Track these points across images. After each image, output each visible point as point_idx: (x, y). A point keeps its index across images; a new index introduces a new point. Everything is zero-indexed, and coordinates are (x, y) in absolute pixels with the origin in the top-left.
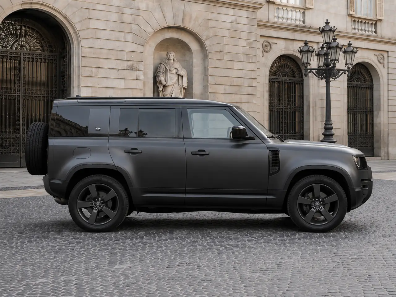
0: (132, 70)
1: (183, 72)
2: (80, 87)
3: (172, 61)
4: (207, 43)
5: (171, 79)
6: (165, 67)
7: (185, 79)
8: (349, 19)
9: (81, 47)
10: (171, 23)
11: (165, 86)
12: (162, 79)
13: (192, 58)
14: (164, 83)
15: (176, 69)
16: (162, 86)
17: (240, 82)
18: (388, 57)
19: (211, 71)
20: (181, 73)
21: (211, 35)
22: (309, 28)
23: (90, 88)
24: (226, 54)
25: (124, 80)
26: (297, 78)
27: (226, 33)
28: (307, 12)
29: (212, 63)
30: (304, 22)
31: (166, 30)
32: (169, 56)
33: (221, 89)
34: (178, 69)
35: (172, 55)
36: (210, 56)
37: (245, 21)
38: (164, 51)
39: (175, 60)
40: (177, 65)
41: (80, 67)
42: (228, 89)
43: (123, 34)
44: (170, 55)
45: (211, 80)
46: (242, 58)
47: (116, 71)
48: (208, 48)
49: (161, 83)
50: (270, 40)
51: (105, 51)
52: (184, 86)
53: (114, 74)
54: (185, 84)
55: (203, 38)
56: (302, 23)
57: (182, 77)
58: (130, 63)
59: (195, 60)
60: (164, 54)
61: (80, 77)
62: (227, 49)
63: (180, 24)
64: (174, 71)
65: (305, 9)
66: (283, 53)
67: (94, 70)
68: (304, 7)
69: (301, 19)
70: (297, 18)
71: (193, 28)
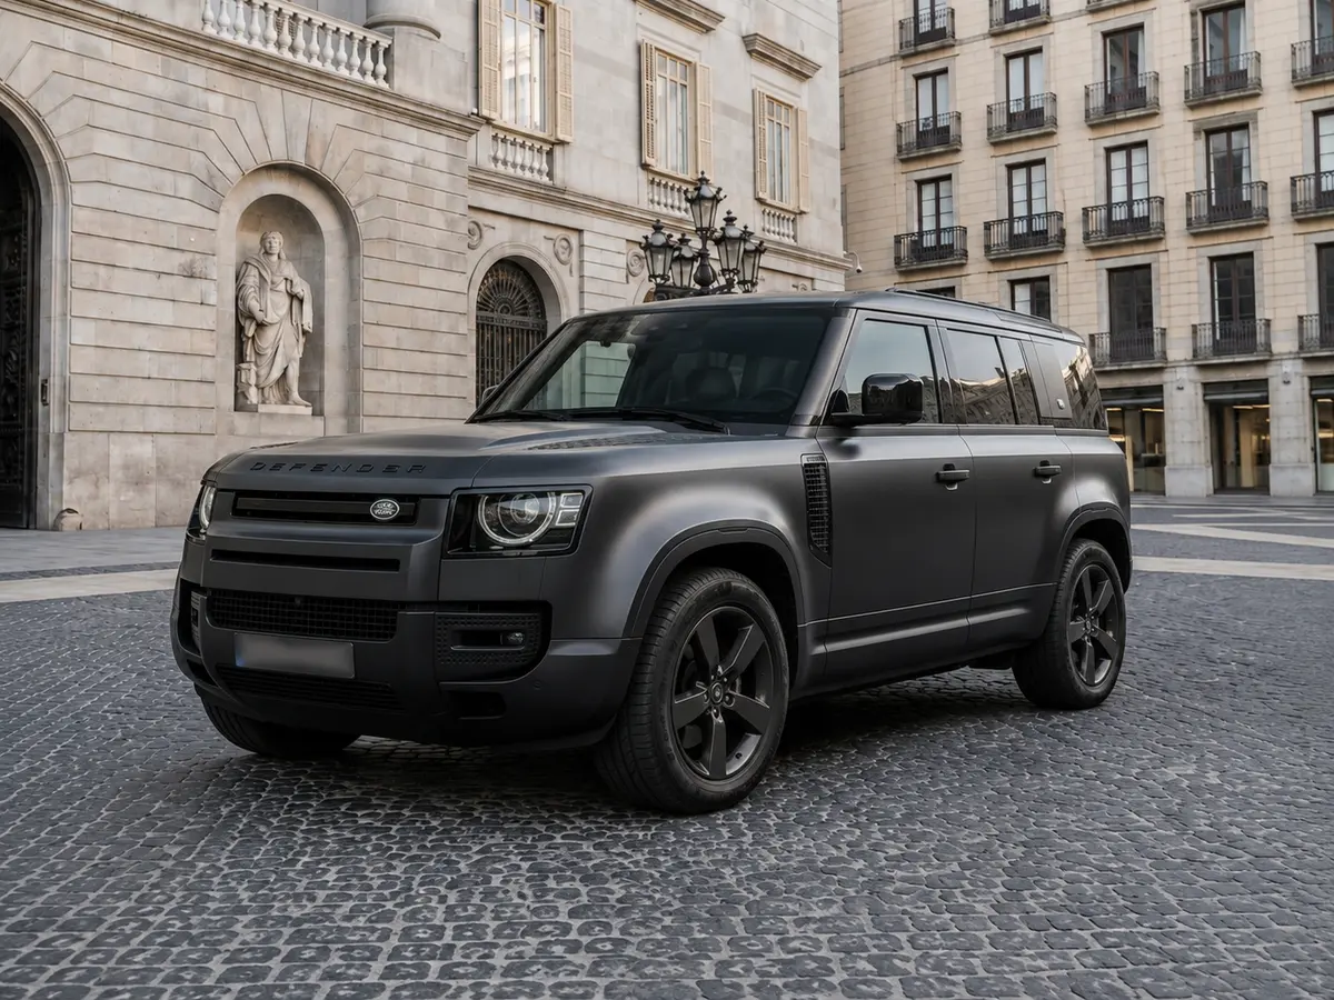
0: (192, 277)
1: (302, 288)
2: (69, 317)
3: (275, 258)
4: (361, 214)
5: (275, 307)
6: (260, 274)
7: (308, 307)
8: (643, 176)
9: (71, 205)
10: (279, 155)
11: (261, 326)
12: (254, 304)
13: (321, 251)
14: (259, 316)
15: (286, 279)
16: (254, 324)
17: (427, 320)
19: (369, 290)
20: (297, 290)
21: (369, 194)
22: (564, 191)
23: (93, 324)
24: (401, 246)
25: (171, 303)
26: (530, 320)
27: (402, 191)
28: (558, 150)
29: (369, 268)
30: (550, 175)
31: (264, 172)
32: (268, 245)
33: (389, 337)
34: (292, 281)
35: (277, 241)
36: (366, 249)
37: (441, 162)
38: (256, 230)
39: (283, 256)
40: (289, 270)
41: (70, 261)
42: (409, 339)
43: (168, 176)
44: (270, 243)
45: (368, 313)
46: (437, 259)
47: (154, 276)
48: (360, 226)
49: (251, 317)
50: (483, 219)
51: (129, 221)
52: (306, 328)
53: (147, 284)
54: (308, 321)
55: (352, 200)
56: (545, 179)
57: (301, 301)
58: (185, 258)
59: (328, 260)
61: (69, 289)
62: (404, 232)
63: (300, 160)
64: (282, 287)
65: (553, 144)
66: (509, 252)
67: (102, 271)
68: (553, 139)
69: (545, 167)
70: (536, 165)
71: (329, 172)
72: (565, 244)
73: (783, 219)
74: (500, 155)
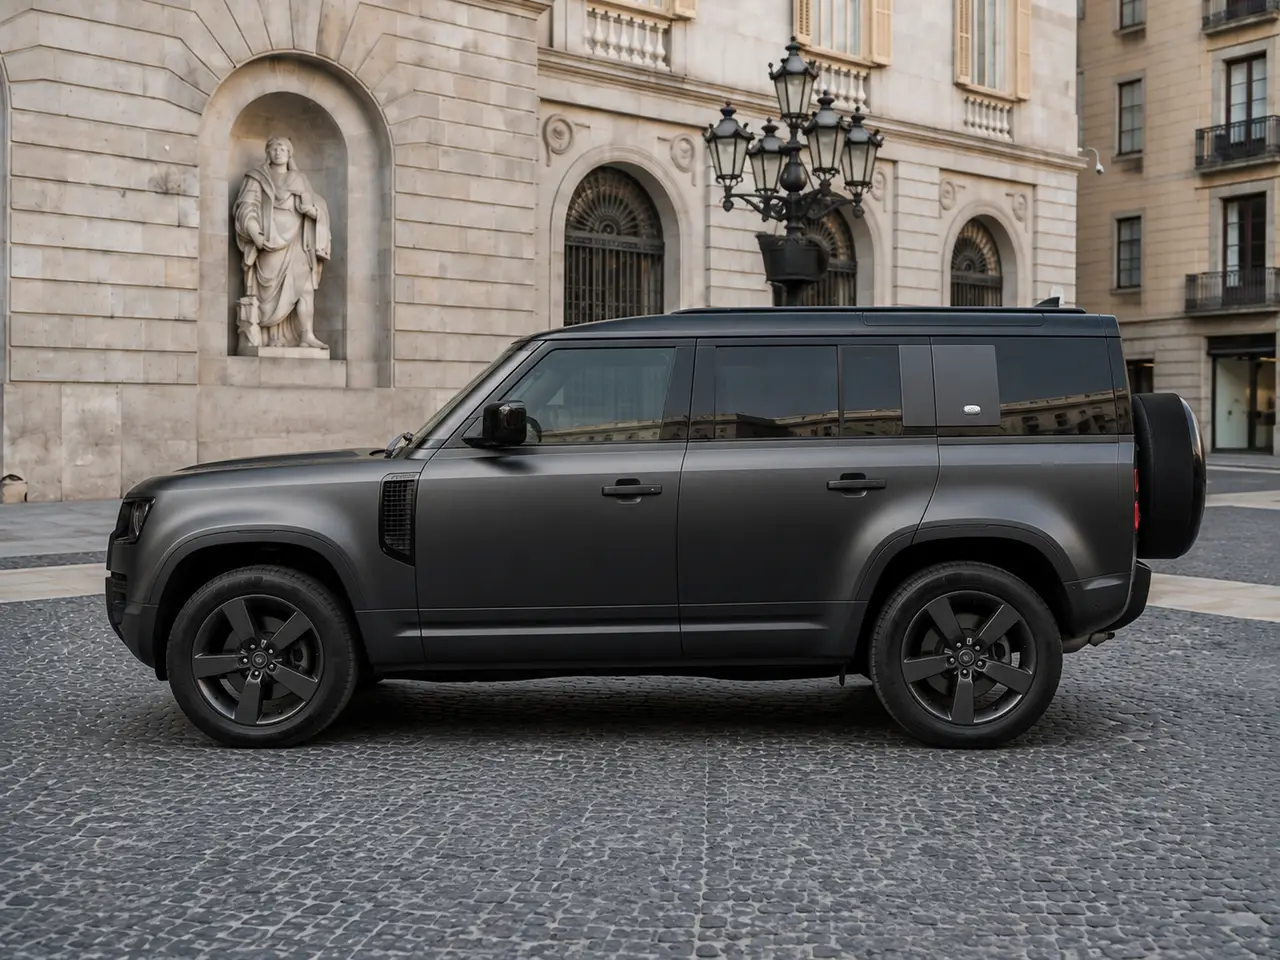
0: (166, 193)
1: (317, 207)
2: (9, 244)
3: (283, 170)
4: (391, 114)
5: (281, 230)
6: (262, 188)
9: (9, 109)
10: (282, 42)
11: (262, 252)
12: (254, 227)
13: (343, 160)
14: (260, 240)
15: (295, 195)
16: (254, 248)
17: (485, 242)
18: (896, 178)
19: (401, 206)
20: (308, 208)
21: (403, 88)
22: (683, 80)
23: (39, 253)
24: (446, 153)
25: (140, 228)
26: (642, 242)
27: (448, 83)
28: (677, 31)
29: (402, 180)
30: (667, 60)
31: (267, 64)
32: (273, 153)
33: (431, 263)
34: (300, 197)
35: (284, 150)
36: (398, 156)
37: (501, 47)
38: (258, 135)
39: (293, 165)
40: (299, 183)
41: (9, 177)
42: (455, 267)
43: (136, 71)
44: (276, 150)
45: (402, 234)
46: (494, 166)
47: (116, 195)
48: (393, 130)
49: (251, 242)
50: (573, 116)
51: (83, 126)
52: (322, 253)
53: (109, 204)
54: (323, 243)
55: (380, 97)
56: (661, 66)
57: (314, 221)
58: (156, 171)
59: (352, 170)
60: (258, 146)
61: (9, 210)
62: (449, 135)
63: (310, 48)
64: (289, 203)
65: (671, 20)
66: (608, 157)
67: (52, 188)
68: (670, 16)
69: (661, 51)
70: (649, 48)
71: (349, 60)
72: (684, 145)
73: (995, 108)
74: (600, 36)
